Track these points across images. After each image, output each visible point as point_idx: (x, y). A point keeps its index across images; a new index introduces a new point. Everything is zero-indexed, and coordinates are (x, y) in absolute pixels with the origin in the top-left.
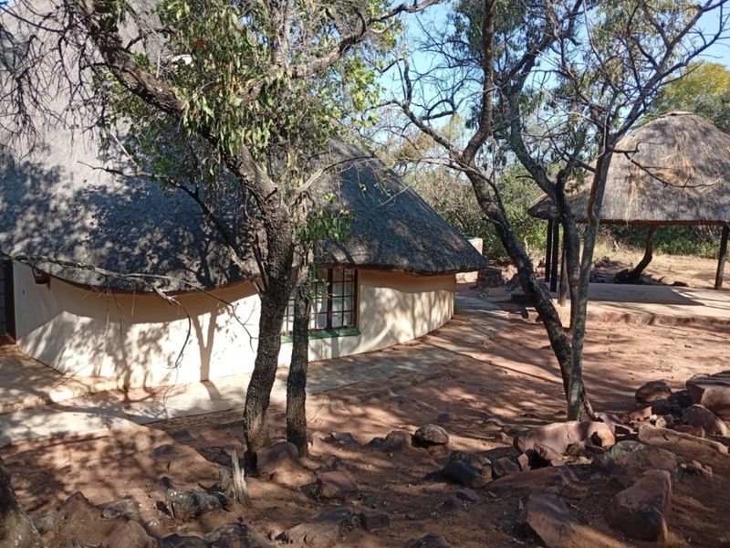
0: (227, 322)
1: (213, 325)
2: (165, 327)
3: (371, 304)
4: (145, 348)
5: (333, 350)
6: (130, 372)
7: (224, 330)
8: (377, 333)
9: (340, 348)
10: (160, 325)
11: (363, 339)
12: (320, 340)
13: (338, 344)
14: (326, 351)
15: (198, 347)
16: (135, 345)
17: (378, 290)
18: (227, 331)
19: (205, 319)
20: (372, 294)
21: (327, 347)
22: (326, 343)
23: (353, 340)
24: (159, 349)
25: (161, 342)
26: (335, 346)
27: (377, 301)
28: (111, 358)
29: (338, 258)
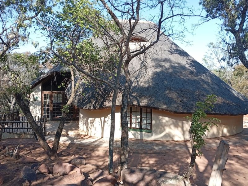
0: (108, 120)
1: (104, 121)
2: (95, 120)
3: (158, 122)
4: (91, 125)
5: (140, 136)
6: (88, 131)
7: (107, 123)
8: (161, 133)
9: (143, 136)
10: (94, 119)
11: (154, 134)
12: (135, 132)
13: (142, 134)
14: (138, 136)
15: (101, 127)
16: (89, 124)
17: (161, 117)
18: (108, 123)
19: (103, 118)
20: (158, 118)
21: (138, 134)
22: (138, 133)
23: (150, 134)
24: (93, 126)
25: (94, 123)
26: (141, 135)
27: (161, 121)
28: (86, 126)
29: (134, 103)
